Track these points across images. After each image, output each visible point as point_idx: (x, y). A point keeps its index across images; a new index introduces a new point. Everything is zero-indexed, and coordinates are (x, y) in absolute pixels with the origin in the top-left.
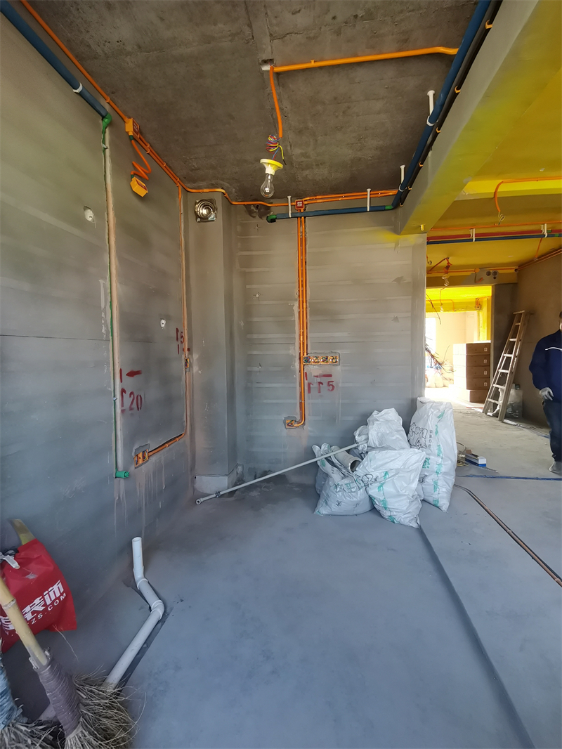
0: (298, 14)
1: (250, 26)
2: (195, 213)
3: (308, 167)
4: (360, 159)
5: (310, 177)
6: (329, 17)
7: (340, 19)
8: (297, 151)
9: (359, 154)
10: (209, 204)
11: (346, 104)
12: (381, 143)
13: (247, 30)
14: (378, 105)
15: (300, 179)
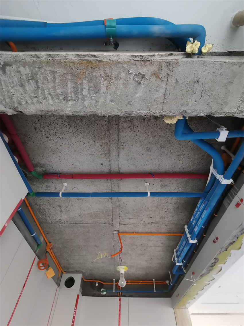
0: (131, 220)
1: (112, 220)
4: (150, 267)
6: (142, 222)
7: (146, 222)
9: (150, 265)
11: (146, 247)
12: (160, 262)
13: (111, 222)
14: (160, 249)
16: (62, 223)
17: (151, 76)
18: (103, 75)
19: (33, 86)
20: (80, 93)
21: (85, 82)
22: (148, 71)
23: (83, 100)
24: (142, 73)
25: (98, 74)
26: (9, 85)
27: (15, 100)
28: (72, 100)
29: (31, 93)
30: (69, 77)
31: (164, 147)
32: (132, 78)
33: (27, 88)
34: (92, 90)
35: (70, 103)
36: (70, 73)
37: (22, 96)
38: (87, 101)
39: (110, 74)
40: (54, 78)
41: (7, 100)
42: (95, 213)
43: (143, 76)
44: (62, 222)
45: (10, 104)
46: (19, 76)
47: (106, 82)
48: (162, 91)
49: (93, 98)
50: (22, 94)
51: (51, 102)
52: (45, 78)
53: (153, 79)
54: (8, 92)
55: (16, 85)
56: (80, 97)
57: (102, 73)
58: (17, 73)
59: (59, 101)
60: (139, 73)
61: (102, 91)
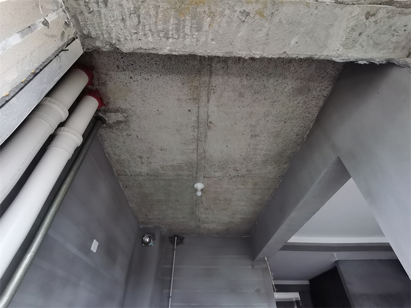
0: (217, 173)
1: (196, 173)
2: (143, 240)
3: (207, 223)
4: (232, 222)
5: (207, 227)
6: (228, 175)
7: (232, 175)
8: (204, 216)
9: (232, 220)
10: (152, 237)
11: (230, 202)
12: (243, 217)
13: (195, 175)
14: (244, 203)
15: (202, 227)
16: (142, 176)
17: (255, 15)
18: (207, 11)
19: (134, 21)
20: (182, 31)
21: (188, 18)
22: (254, 9)
23: (184, 38)
24: (247, 11)
25: (202, 10)
26: (109, 19)
27: (113, 35)
28: (173, 38)
29: (132, 29)
30: (173, 13)
31: (258, 93)
32: (236, 16)
33: (128, 23)
34: (194, 27)
35: (170, 40)
36: (174, 8)
37: (122, 31)
38: (187, 40)
39: (214, 11)
40: (157, 13)
41: (105, 36)
42: (179, 165)
43: (248, 14)
44: (142, 174)
45: (108, 40)
46: (121, 10)
47: (209, 19)
48: (265, 30)
49: (194, 36)
50: (121, 29)
51: (150, 39)
52: (148, 13)
53: (257, 17)
54: (107, 27)
55: (117, 19)
56: (182, 34)
57: (206, 9)
58: (119, 7)
59: (159, 39)
60: (244, 11)
61: (204, 29)
